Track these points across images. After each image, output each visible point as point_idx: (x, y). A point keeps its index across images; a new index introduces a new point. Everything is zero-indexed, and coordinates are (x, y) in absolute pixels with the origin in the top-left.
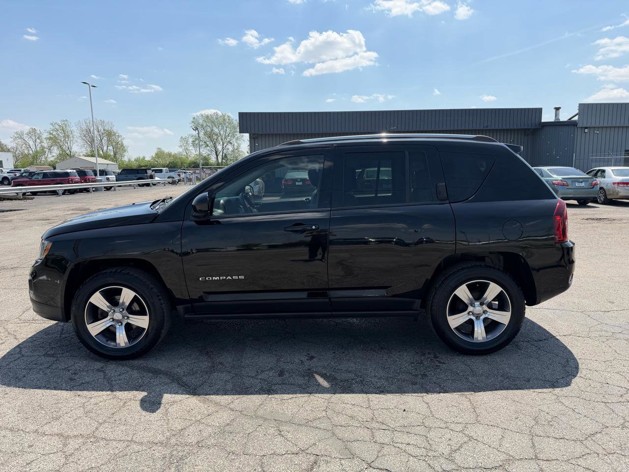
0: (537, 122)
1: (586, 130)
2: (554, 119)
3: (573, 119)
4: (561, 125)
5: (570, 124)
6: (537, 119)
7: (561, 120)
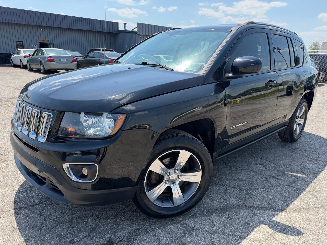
0: (117, 30)
1: (141, 36)
2: (124, 29)
3: (134, 30)
4: (128, 33)
5: (132, 32)
6: (117, 28)
7: (127, 30)
